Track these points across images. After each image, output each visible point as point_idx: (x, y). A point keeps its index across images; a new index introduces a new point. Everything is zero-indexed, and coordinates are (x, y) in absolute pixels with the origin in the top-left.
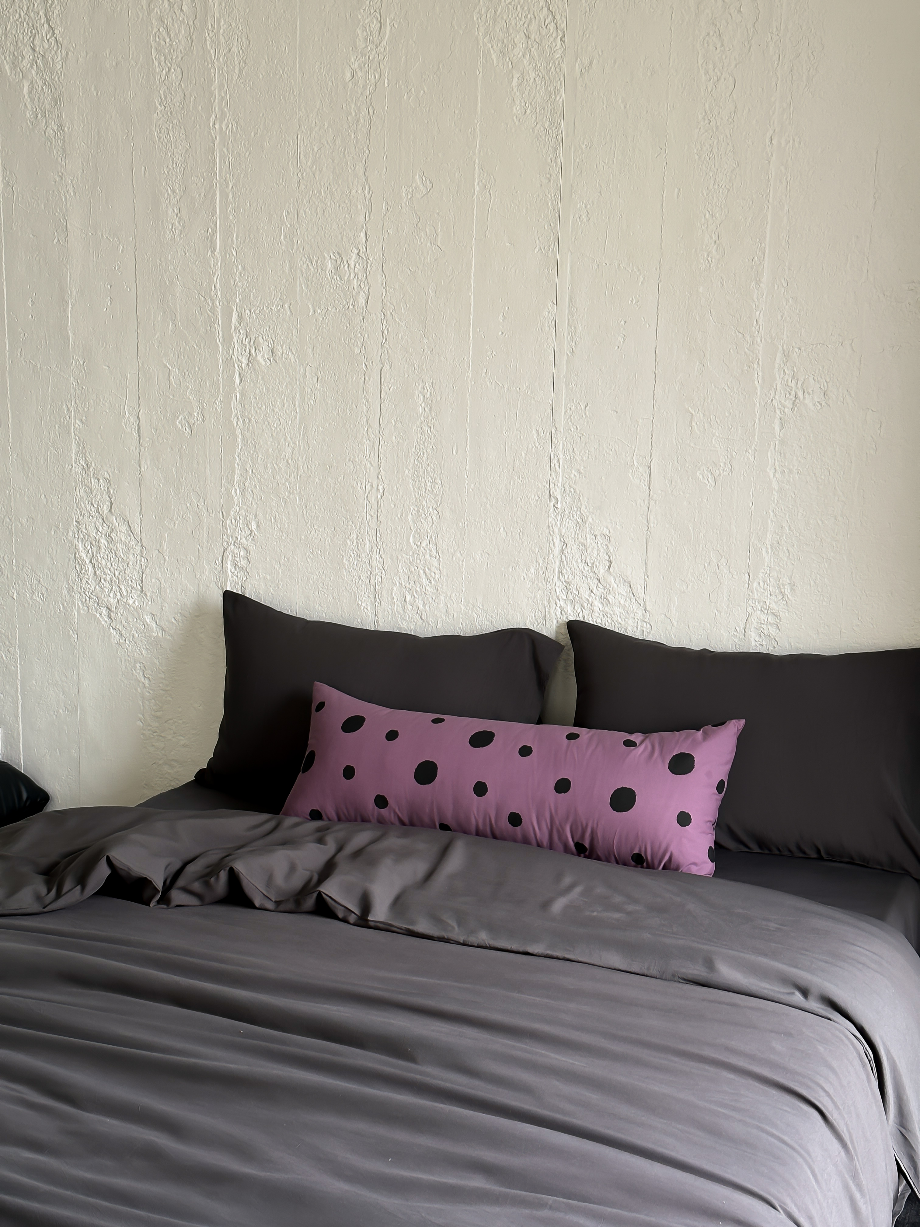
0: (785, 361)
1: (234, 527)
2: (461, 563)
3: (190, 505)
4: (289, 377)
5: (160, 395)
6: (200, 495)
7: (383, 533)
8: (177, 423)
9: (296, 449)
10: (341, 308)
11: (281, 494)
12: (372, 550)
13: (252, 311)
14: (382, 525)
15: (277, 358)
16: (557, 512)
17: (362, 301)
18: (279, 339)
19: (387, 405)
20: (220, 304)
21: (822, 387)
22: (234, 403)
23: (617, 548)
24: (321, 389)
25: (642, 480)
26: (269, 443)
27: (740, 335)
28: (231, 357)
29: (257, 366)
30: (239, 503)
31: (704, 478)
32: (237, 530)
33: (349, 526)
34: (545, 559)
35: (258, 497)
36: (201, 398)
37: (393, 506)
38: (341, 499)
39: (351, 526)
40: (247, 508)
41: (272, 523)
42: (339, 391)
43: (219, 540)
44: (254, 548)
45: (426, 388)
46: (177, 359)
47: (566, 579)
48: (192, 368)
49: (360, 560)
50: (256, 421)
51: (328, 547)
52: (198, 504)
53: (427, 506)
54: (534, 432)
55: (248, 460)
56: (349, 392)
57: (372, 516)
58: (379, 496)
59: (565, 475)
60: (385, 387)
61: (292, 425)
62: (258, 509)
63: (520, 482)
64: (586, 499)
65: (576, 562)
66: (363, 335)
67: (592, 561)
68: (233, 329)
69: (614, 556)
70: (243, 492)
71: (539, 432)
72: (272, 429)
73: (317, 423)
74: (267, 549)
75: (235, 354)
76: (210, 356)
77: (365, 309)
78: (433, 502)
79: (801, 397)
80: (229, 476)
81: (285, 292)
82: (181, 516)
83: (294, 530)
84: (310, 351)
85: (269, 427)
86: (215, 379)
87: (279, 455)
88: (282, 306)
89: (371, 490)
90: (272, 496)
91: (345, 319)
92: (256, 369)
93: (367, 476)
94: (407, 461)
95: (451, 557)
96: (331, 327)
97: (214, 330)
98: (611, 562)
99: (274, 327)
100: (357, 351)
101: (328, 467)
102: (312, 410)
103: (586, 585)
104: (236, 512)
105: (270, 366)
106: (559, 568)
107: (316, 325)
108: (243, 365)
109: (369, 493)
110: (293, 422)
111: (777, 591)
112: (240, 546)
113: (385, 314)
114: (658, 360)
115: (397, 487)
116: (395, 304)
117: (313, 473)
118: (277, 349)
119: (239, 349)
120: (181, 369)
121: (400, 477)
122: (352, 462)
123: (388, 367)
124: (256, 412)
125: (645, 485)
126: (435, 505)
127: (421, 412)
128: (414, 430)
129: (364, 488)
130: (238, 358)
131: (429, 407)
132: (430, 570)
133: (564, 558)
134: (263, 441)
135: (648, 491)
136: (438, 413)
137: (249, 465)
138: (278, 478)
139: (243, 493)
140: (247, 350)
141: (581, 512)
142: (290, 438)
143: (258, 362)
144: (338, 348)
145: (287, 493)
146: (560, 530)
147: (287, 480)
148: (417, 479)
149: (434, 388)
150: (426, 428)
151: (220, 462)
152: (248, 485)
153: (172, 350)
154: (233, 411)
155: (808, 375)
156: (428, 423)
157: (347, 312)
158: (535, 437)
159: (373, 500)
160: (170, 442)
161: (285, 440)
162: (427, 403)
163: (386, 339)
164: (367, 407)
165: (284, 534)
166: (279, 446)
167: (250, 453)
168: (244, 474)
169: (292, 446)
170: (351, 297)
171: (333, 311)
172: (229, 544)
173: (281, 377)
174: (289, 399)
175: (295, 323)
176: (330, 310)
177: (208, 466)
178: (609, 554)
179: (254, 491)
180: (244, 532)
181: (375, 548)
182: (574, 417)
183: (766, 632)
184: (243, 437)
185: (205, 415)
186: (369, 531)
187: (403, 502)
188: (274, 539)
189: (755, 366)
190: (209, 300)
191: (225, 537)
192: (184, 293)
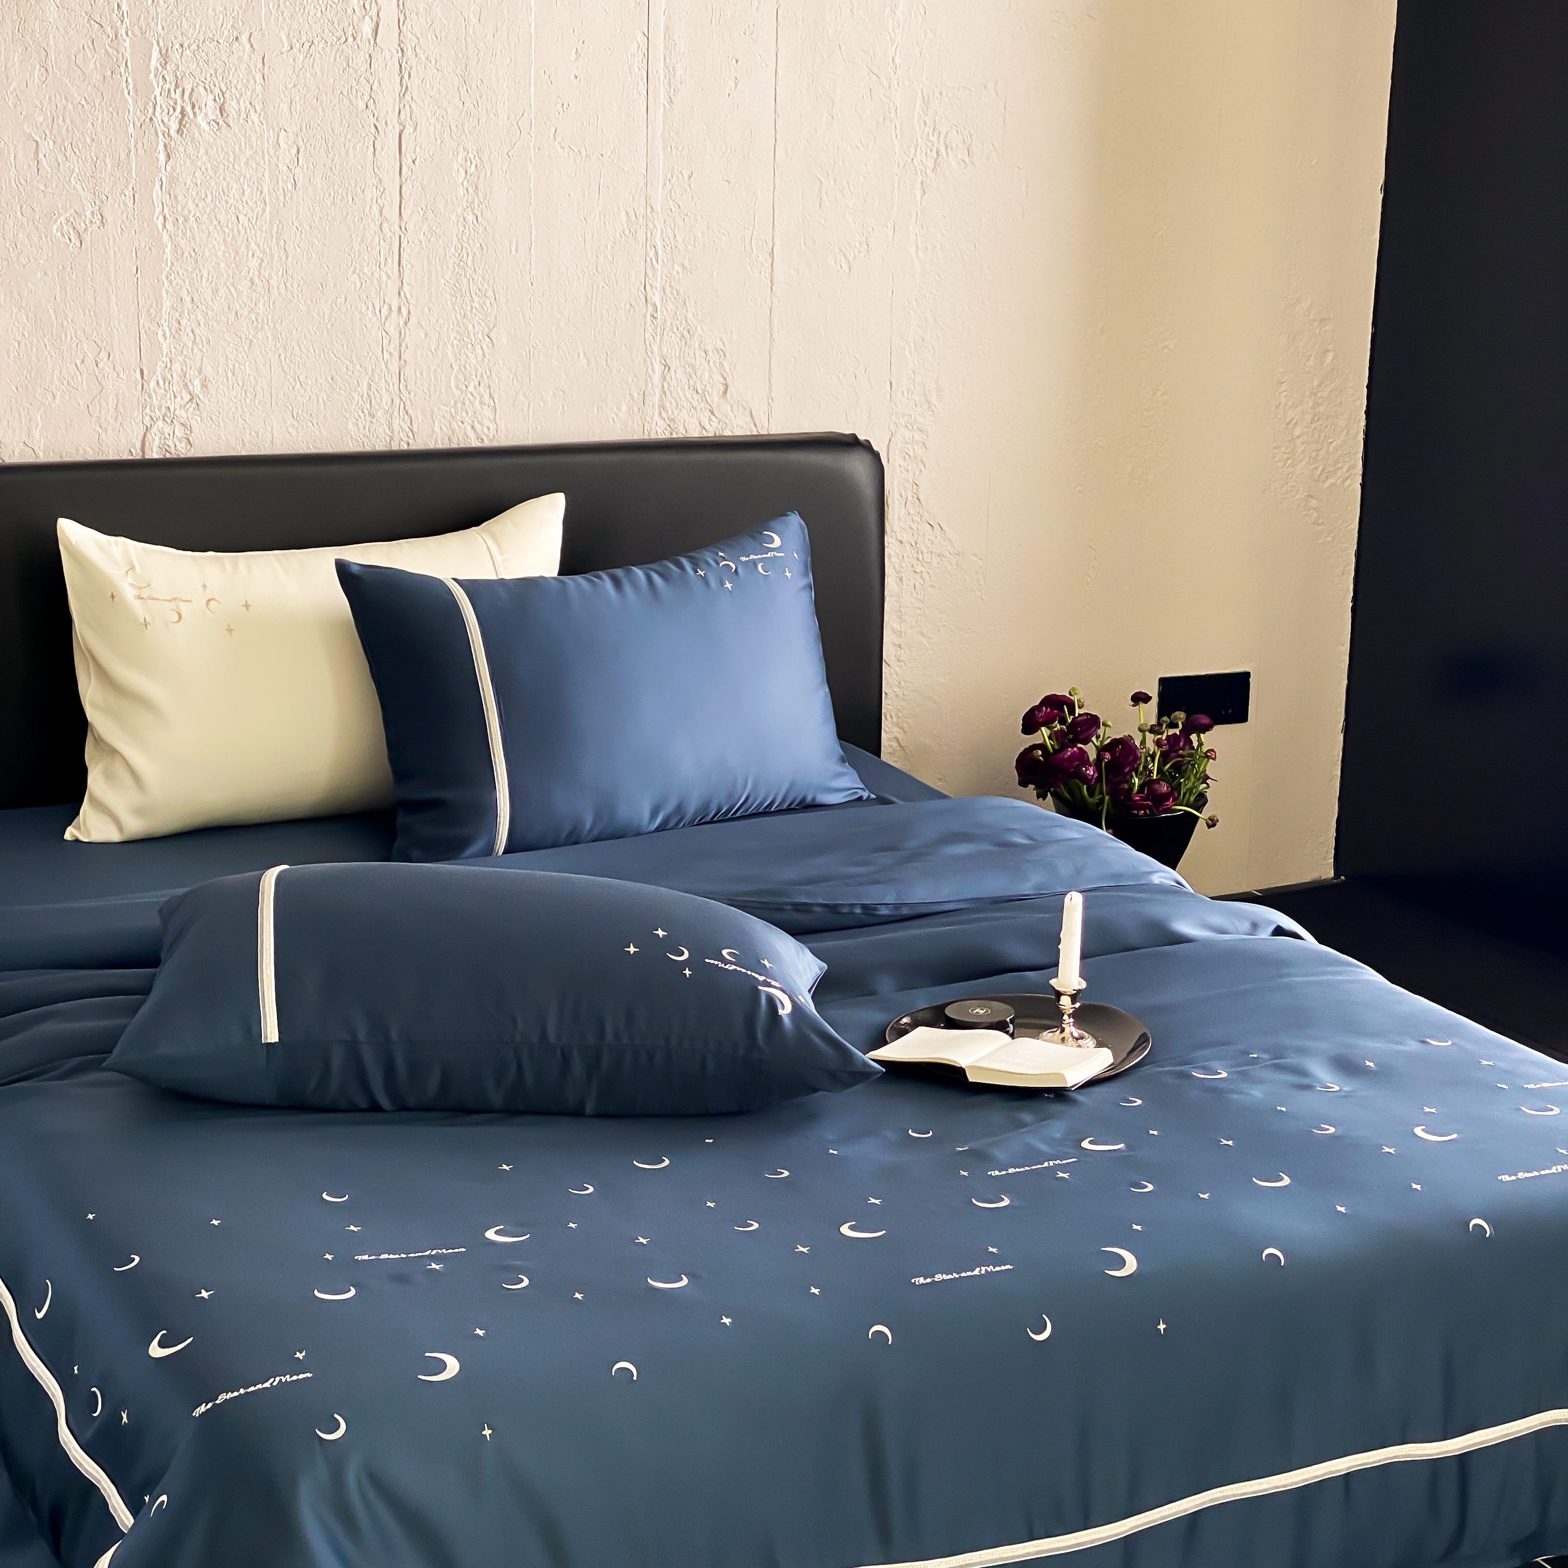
0: (925, 109)
1: (162, 391)
2: (526, 409)
3: (83, 362)
4: (252, 148)
5: (20, 186)
6: (99, 342)
7: (409, 377)
8: (55, 231)
9: (266, 261)
10: (335, 41)
11: (243, 332)
12: (392, 405)
13: (186, 45)
14: (408, 366)
15: (231, 121)
16: (655, 323)
17: (367, 29)
18: (234, 90)
19: (411, 186)
20: (127, 34)
21: (966, 141)
22: (157, 192)
23: (733, 365)
24: (305, 166)
25: (763, 272)
26: (220, 254)
27: (875, 77)
28: (151, 119)
29: (197, 134)
30: (171, 352)
31: (835, 261)
32: (168, 396)
33: (356, 373)
34: (641, 390)
35: (204, 339)
36: (97, 188)
37: (423, 336)
38: (342, 333)
39: (358, 371)
40: (184, 360)
41: (227, 378)
42: (333, 167)
43: (136, 415)
44: (199, 421)
45: (468, 159)
46: (50, 125)
47: (670, 414)
48: (80, 139)
49: (374, 421)
50: (196, 220)
51: (322, 408)
52: (96, 361)
53: (474, 332)
54: (623, 214)
55: (184, 282)
56: (350, 168)
57: (391, 354)
58: (402, 323)
59: (664, 272)
60: (406, 158)
61: (258, 223)
62: (204, 359)
63: (605, 286)
64: (693, 303)
65: (681, 389)
66: (371, 82)
67: (703, 387)
68: (152, 76)
69: (731, 377)
70: (176, 334)
71: (630, 215)
72: (225, 232)
73: (300, 219)
74: (220, 421)
75: (157, 114)
76: (111, 119)
77: (372, 43)
78: (483, 324)
79: (944, 154)
80: (152, 310)
81: (241, 17)
82: (65, 383)
83: (265, 389)
84: (285, 107)
85: (218, 228)
86: (123, 156)
87: (237, 272)
88: (237, 38)
89: (389, 315)
90: (226, 337)
91: (340, 57)
92: (196, 139)
93: (382, 295)
94: (442, 268)
95: (512, 401)
96: (318, 70)
97: (119, 76)
98: (727, 386)
99: (224, 71)
100: (362, 106)
101: (319, 285)
102: (291, 199)
103: (696, 420)
104: (166, 367)
105: (218, 133)
106: (661, 399)
107: (294, 67)
108: (172, 132)
109: (386, 319)
110: (259, 218)
111: (923, 399)
112: (174, 421)
113: (405, 50)
114: (778, 111)
115: (428, 308)
116: (419, 35)
117: (295, 296)
118: (230, 105)
119: (164, 107)
120: (59, 141)
121: (433, 292)
122: (358, 274)
123: (411, 130)
124: (197, 205)
125: (766, 278)
126: (487, 330)
127: (462, 195)
128: (453, 222)
129: (378, 313)
130: (162, 121)
131: (474, 186)
132: (481, 424)
133: (666, 386)
134: (210, 251)
135: (770, 286)
136: (488, 194)
137: (186, 292)
138: (238, 307)
139: (177, 336)
140: (179, 109)
141: (686, 321)
142: (256, 244)
143: (198, 126)
144: (331, 101)
145: (252, 331)
146: (660, 347)
147: (252, 310)
148: (459, 293)
149: (480, 159)
150: (471, 218)
151: (135, 290)
152: (185, 322)
153: (42, 110)
154: (156, 205)
155: (951, 126)
156: (473, 210)
157: (344, 46)
158: (624, 222)
159: (392, 330)
160: (42, 262)
161: (247, 248)
162: (470, 182)
163: (407, 87)
164: (380, 190)
165: (248, 394)
166: (237, 258)
167: (187, 270)
168: (177, 306)
169: (258, 257)
170: (349, 24)
171: (321, 45)
172: (155, 419)
173: (237, 149)
174: (251, 184)
175: (260, 65)
176: (316, 43)
177: (114, 298)
178: (725, 375)
179: (197, 331)
180: (179, 399)
181: (397, 401)
182: (675, 192)
183: (911, 453)
184: (176, 246)
185: (106, 214)
186: (388, 377)
187: (437, 329)
188: (232, 404)
189: (893, 116)
190: (109, 28)
191: (148, 410)
192: (62, 17)
